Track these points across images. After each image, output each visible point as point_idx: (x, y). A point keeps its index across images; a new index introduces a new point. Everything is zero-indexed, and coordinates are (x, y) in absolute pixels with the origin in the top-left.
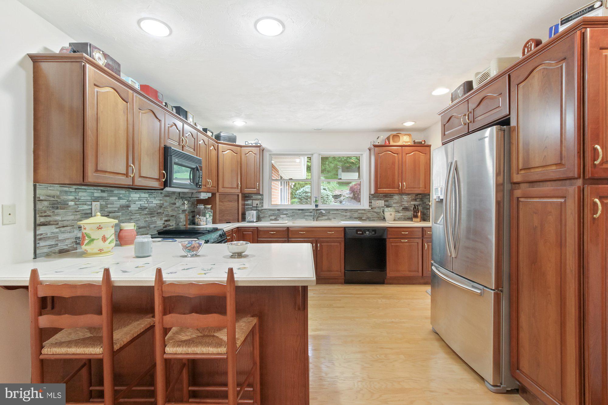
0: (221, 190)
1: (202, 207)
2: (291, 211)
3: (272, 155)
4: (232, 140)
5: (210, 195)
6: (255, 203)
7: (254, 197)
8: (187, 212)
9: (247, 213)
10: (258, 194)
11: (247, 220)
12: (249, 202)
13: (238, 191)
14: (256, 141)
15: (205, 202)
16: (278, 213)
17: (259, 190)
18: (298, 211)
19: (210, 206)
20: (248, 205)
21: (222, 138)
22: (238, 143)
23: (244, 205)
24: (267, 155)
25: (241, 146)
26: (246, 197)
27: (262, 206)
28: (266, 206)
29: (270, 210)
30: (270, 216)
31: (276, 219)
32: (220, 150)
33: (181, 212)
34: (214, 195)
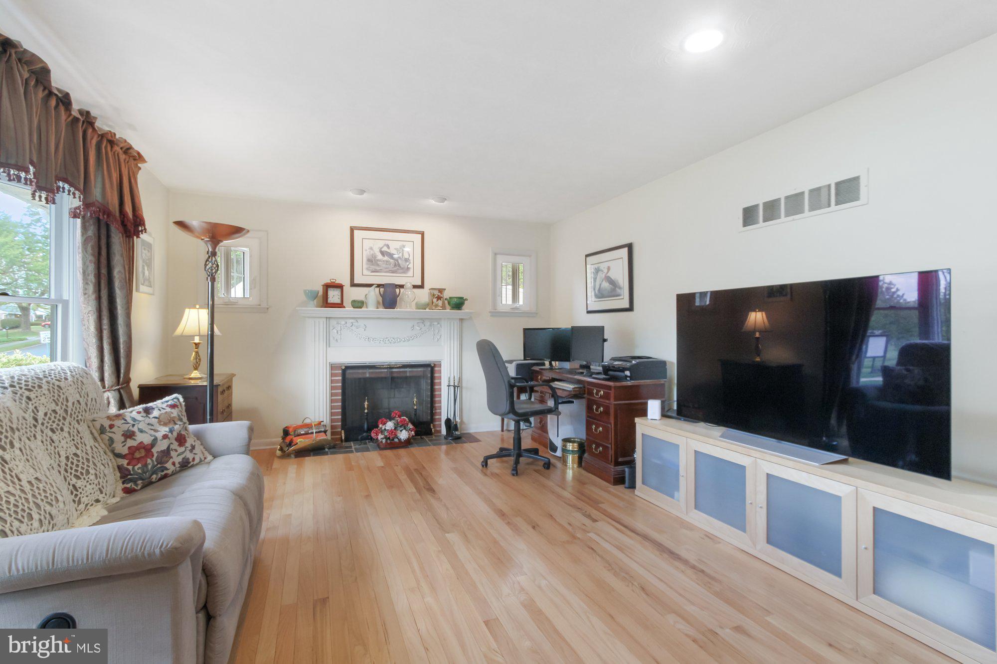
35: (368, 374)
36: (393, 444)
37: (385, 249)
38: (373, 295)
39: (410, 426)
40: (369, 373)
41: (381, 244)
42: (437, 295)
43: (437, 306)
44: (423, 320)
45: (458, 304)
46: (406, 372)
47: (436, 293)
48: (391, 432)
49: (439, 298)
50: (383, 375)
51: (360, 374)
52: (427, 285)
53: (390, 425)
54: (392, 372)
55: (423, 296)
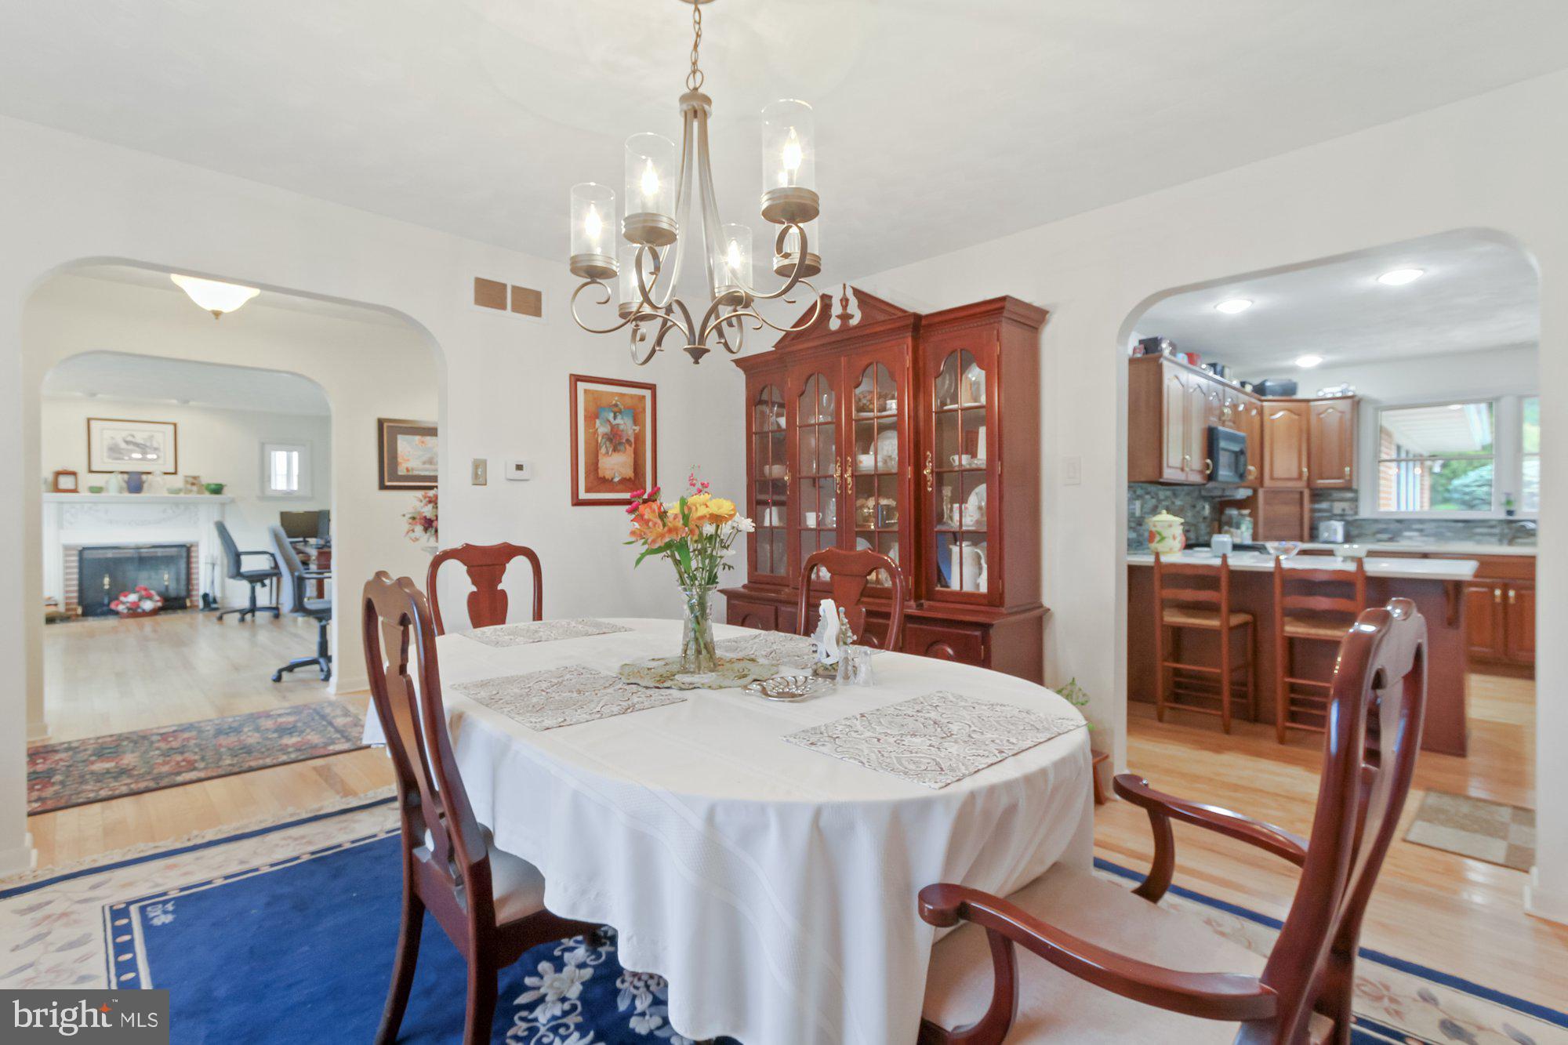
0: (1267, 482)
1: (1234, 512)
2: (1433, 525)
3: (1380, 407)
4: (1289, 391)
5: (1249, 492)
6: (1338, 507)
7: (1336, 495)
8: (1208, 520)
9: (1322, 526)
10: (1348, 488)
11: (1321, 539)
12: (1324, 505)
13: (1301, 485)
14: (1344, 386)
15: (1240, 504)
16: (1397, 526)
17: (1350, 481)
18: (1453, 524)
19: (1246, 512)
20: (1320, 511)
21: (1268, 391)
22: (1300, 395)
23: (1313, 511)
24: (1367, 413)
25: (1308, 401)
26: (1317, 495)
27: (1356, 513)
28: (1365, 512)
29: (1376, 521)
30: (1375, 533)
31: (1391, 540)
32: (1266, 412)
33: (1201, 520)
34: (1255, 491)
35: (110, 554)
36: (135, 612)
37: (130, 439)
38: (116, 481)
39: (157, 598)
40: (113, 553)
41: (124, 434)
42: (194, 481)
43: (191, 491)
44: (177, 504)
45: (218, 490)
46: (156, 552)
47: (191, 480)
48: (134, 603)
49: (193, 484)
50: (128, 555)
51: (100, 554)
52: (183, 471)
53: (132, 598)
54: (140, 553)
55: (177, 482)
